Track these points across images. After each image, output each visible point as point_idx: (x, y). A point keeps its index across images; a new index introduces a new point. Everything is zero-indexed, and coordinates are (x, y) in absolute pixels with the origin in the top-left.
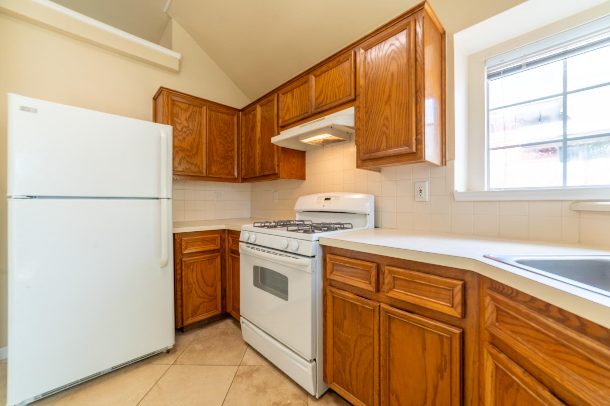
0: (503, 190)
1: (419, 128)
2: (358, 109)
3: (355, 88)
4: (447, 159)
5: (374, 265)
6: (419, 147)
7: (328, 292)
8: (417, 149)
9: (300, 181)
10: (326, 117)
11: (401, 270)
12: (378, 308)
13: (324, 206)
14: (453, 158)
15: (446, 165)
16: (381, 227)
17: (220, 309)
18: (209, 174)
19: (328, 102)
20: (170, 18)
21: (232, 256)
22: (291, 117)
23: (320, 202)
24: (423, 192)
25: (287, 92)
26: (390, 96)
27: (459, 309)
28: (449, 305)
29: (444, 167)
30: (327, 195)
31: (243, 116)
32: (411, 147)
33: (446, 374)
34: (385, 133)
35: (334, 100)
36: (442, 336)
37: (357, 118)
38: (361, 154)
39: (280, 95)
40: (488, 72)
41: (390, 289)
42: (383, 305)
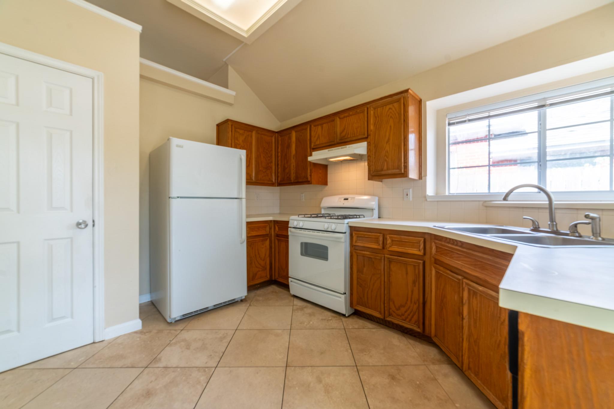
0: (455, 194)
1: (405, 159)
2: (369, 144)
3: (368, 131)
4: (423, 176)
5: (381, 235)
6: (406, 170)
7: (354, 253)
8: (404, 171)
9: (323, 186)
10: (347, 146)
11: (395, 236)
12: (383, 258)
13: (344, 204)
14: (426, 176)
15: (422, 179)
16: (383, 218)
17: (269, 277)
18: (257, 180)
19: (349, 136)
20: (227, 65)
21: (277, 239)
22: (321, 143)
23: (340, 201)
24: (408, 195)
25: (318, 125)
26: (389, 139)
27: (422, 251)
28: (418, 250)
29: (421, 181)
30: (346, 196)
31: (279, 137)
32: (401, 170)
33: (417, 284)
34: (386, 160)
35: (354, 135)
36: (415, 265)
37: (369, 149)
38: (372, 172)
39: (312, 126)
40: (448, 121)
41: (390, 247)
42: (386, 256)
